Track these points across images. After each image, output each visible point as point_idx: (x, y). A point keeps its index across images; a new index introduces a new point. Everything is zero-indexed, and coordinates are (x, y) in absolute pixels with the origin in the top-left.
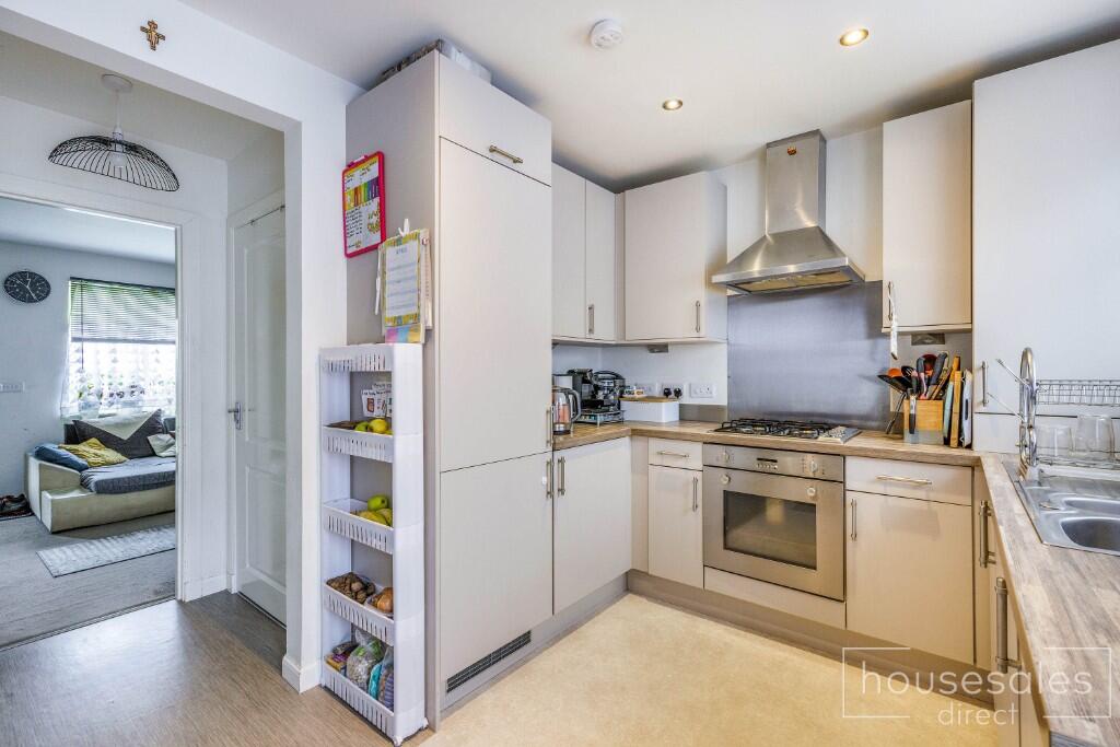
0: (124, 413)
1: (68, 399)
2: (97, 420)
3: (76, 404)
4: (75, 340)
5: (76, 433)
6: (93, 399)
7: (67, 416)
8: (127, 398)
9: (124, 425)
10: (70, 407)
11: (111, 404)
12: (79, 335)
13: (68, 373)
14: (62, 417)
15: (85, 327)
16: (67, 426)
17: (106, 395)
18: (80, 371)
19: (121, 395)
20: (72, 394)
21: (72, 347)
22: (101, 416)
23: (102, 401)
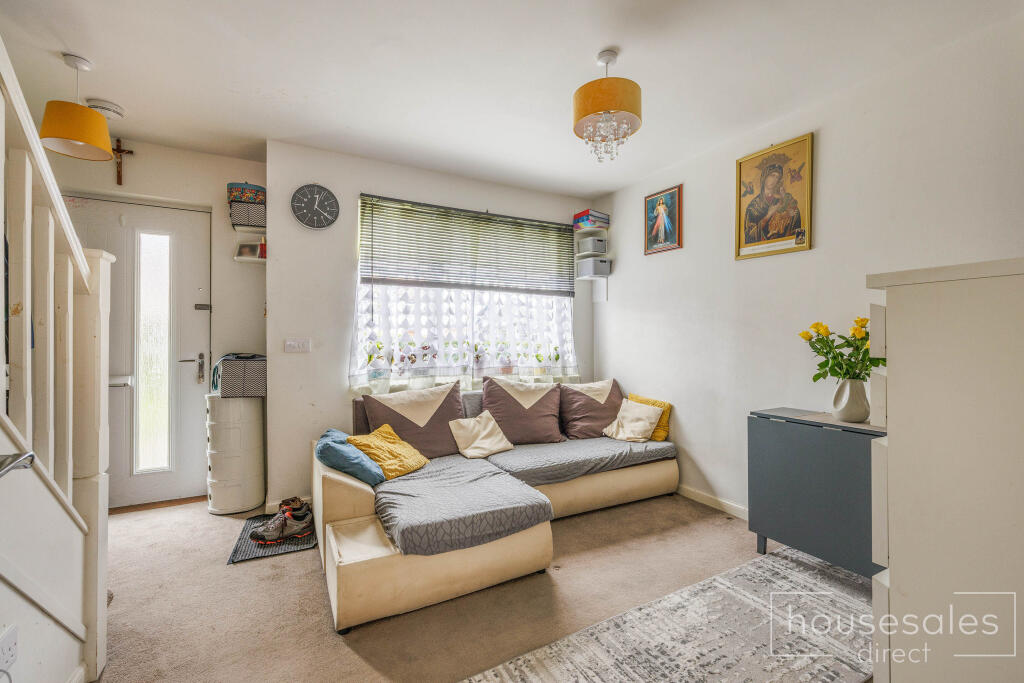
0: (417, 385)
1: (357, 364)
2: (387, 395)
3: (365, 371)
4: (366, 280)
5: (367, 415)
6: (383, 363)
7: (356, 388)
8: (420, 364)
9: (418, 404)
10: (358, 377)
11: (402, 371)
12: (368, 275)
13: (357, 329)
14: (350, 389)
15: (376, 263)
16: (356, 403)
17: (397, 359)
18: (370, 324)
19: (412, 359)
20: (361, 358)
21: (363, 290)
22: (393, 390)
23: (394, 367)
